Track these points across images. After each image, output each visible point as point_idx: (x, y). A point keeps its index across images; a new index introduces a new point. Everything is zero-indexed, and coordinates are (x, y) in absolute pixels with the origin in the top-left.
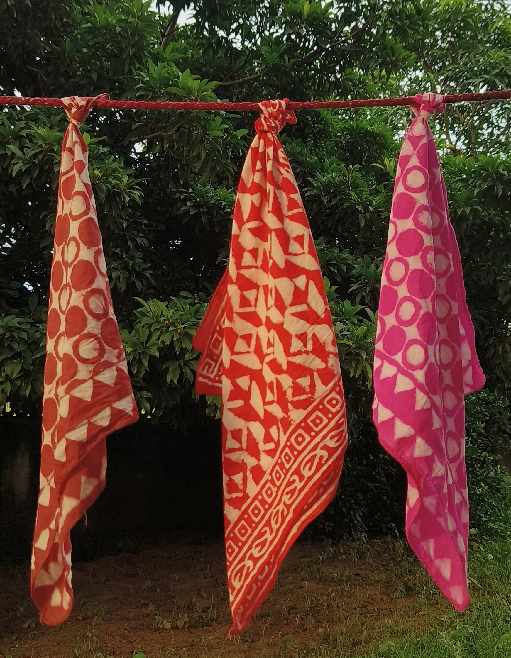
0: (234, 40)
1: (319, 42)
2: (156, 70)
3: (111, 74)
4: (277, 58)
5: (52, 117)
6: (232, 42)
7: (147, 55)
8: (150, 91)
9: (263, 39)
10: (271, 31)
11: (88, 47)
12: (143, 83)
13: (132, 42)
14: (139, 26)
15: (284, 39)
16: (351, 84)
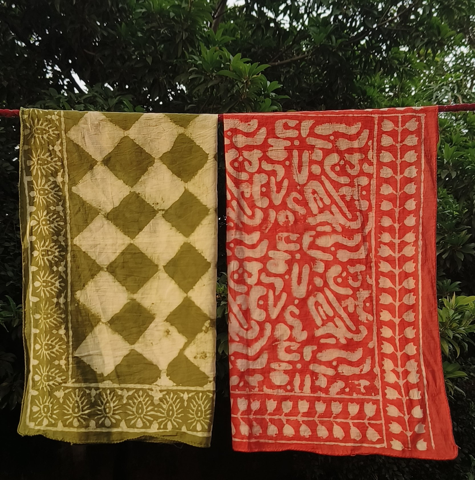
0: (282, 22)
1: (366, 22)
2: (208, 53)
3: (164, 57)
4: (324, 39)
5: (109, 100)
6: (281, 23)
7: (200, 39)
8: (202, 74)
9: (310, 19)
10: (319, 12)
11: (142, 31)
12: (196, 66)
13: (185, 27)
14: (192, 12)
15: (332, 19)
16: (396, 62)
